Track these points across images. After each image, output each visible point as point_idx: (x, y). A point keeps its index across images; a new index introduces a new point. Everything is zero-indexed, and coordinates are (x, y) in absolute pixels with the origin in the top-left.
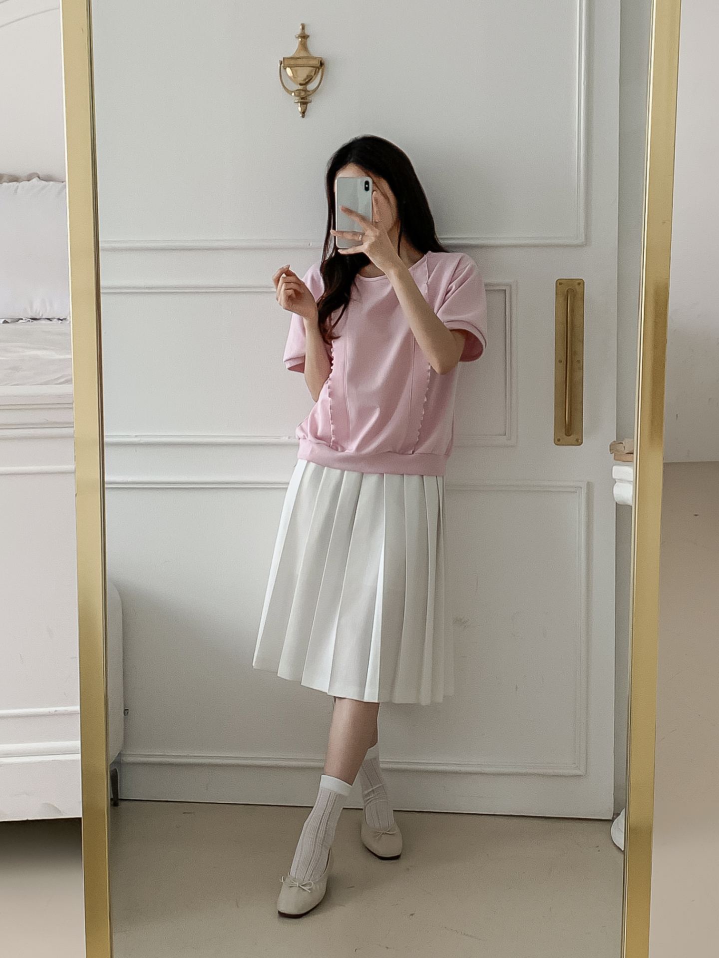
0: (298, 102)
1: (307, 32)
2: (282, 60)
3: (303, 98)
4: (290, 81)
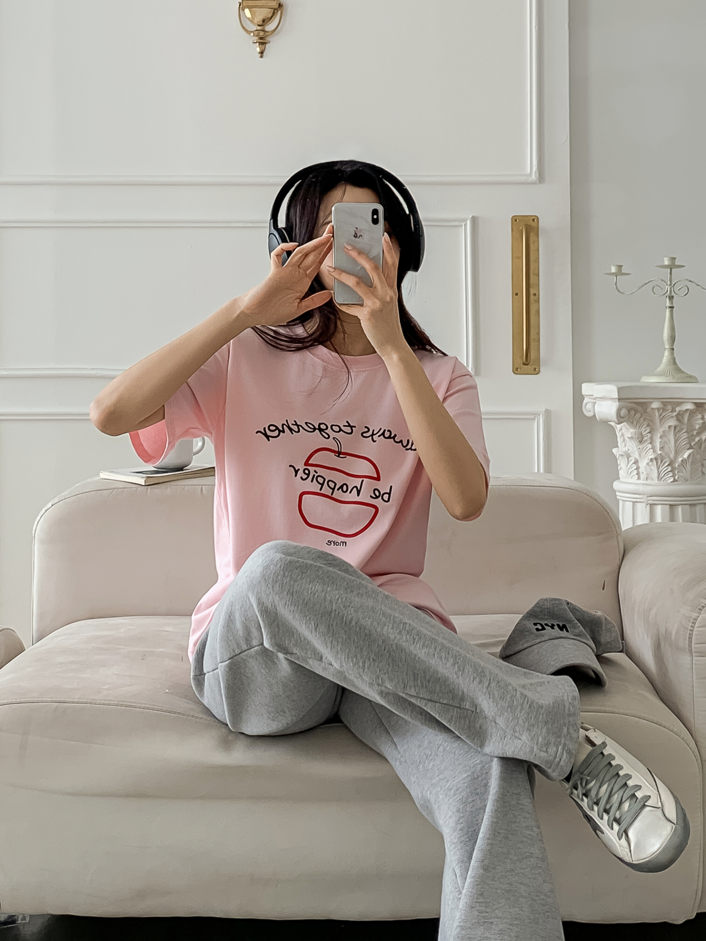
0: (256, 42)
3: (261, 38)
4: (248, 21)
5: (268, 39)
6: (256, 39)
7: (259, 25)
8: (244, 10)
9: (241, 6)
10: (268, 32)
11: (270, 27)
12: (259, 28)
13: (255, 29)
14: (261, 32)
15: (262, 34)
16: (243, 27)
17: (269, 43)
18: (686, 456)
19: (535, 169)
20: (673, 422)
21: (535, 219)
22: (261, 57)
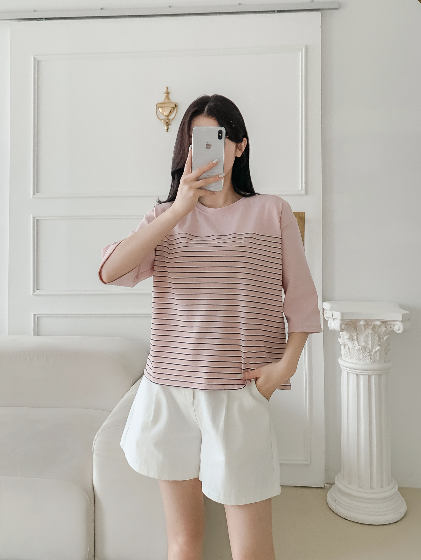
0: (165, 125)
1: (169, 91)
2: (157, 104)
3: (167, 123)
4: (161, 114)
5: (170, 122)
6: (164, 123)
7: (166, 116)
8: (159, 108)
9: (157, 107)
10: (170, 119)
11: (171, 117)
12: (166, 118)
13: (164, 118)
14: (166, 120)
15: (167, 121)
16: (158, 118)
17: (171, 124)
18: (377, 349)
19: (304, 188)
20: (369, 331)
21: (303, 214)
22: (167, 131)
